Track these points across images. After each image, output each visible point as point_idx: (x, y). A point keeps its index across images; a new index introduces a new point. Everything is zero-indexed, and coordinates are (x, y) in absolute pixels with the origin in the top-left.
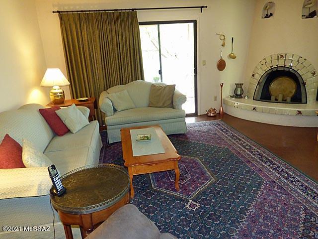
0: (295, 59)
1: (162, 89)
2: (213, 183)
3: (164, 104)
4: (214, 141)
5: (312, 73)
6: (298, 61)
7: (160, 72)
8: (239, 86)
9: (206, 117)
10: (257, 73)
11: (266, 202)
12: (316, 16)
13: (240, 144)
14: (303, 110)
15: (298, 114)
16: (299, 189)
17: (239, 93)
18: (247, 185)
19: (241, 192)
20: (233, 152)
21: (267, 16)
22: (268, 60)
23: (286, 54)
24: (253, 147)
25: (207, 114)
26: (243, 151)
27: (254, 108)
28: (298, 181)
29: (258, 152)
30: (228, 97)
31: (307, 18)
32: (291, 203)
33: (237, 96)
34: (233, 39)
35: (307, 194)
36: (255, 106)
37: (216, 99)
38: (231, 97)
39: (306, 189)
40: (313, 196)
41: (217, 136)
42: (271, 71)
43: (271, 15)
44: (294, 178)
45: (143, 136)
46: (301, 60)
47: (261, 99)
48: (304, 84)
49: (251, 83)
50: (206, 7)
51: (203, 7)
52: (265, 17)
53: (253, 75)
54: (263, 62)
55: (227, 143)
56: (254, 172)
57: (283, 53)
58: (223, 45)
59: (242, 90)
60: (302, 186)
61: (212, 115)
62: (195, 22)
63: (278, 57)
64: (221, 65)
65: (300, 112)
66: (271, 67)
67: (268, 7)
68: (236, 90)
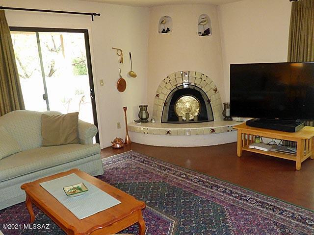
0: (198, 76)
1: (61, 119)
2: (178, 226)
3: (66, 139)
4: (143, 176)
5: (214, 90)
6: (201, 78)
7: (45, 97)
8: (143, 108)
9: (112, 149)
10: (162, 93)
11: (241, 229)
12: (210, 34)
13: (174, 174)
14: (216, 127)
15: (212, 132)
16: (258, 206)
17: (144, 116)
18: (212, 216)
19: (212, 227)
20: (172, 184)
21: (164, 31)
22: (172, 78)
23: (189, 72)
24: (188, 174)
25: (114, 146)
26: (182, 180)
27: (168, 132)
28: (252, 198)
29: (196, 178)
30: (132, 123)
31: (203, 35)
32: (262, 222)
33: (143, 120)
34: (130, 54)
35: (267, 209)
36: (168, 129)
37: (119, 126)
38: (136, 122)
39: (262, 204)
40: (272, 208)
41: (143, 170)
42: (176, 89)
43: (168, 30)
44: (246, 196)
45: (71, 187)
46: (204, 78)
47: (168, 121)
48: (209, 101)
49: (155, 104)
50: (99, 15)
51: (95, 14)
52: (162, 32)
53: (157, 95)
54: (167, 80)
55: (158, 175)
56: (209, 201)
57: (186, 70)
58: (121, 62)
59: (147, 114)
60: (257, 202)
61: (118, 146)
62: (86, 32)
63: (182, 74)
64: (122, 86)
65: (213, 131)
66: (176, 85)
67: (165, 21)
68: (140, 114)
